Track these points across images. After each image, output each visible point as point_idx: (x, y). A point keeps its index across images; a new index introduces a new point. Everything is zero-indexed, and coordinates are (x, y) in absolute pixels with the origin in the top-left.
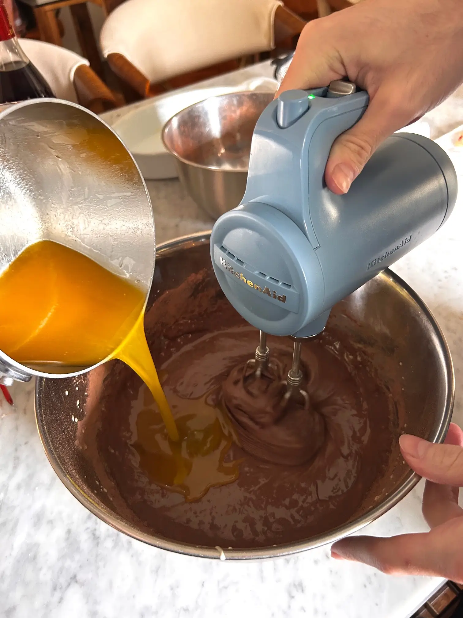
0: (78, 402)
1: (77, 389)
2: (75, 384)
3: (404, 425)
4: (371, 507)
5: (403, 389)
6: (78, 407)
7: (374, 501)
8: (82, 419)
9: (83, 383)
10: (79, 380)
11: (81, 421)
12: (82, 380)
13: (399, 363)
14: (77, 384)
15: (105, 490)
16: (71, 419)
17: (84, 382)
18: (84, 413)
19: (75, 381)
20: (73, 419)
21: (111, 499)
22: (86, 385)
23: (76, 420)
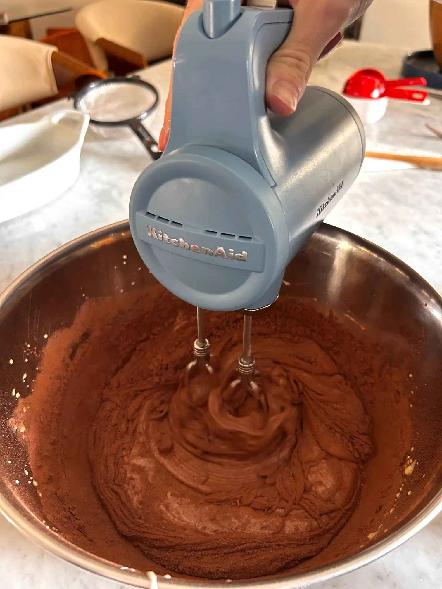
0: (25, 376)
1: (27, 360)
2: (24, 354)
3: (411, 448)
4: (362, 546)
5: (411, 406)
6: (24, 381)
7: (368, 539)
8: (27, 397)
9: (36, 357)
10: (31, 351)
11: (24, 398)
12: (35, 353)
13: (409, 374)
14: (27, 355)
15: (35, 483)
16: (11, 393)
17: (37, 355)
18: (30, 390)
19: (25, 351)
20: (14, 393)
21: (40, 495)
22: (40, 359)
23: (18, 395)
